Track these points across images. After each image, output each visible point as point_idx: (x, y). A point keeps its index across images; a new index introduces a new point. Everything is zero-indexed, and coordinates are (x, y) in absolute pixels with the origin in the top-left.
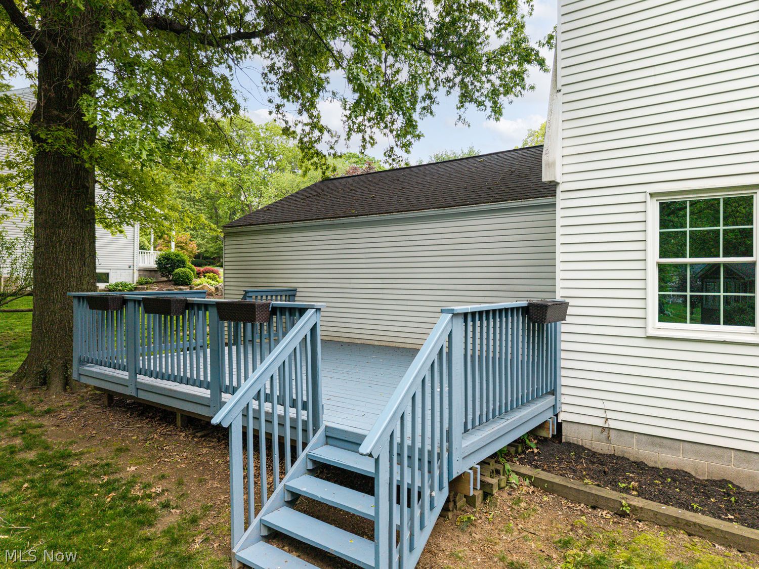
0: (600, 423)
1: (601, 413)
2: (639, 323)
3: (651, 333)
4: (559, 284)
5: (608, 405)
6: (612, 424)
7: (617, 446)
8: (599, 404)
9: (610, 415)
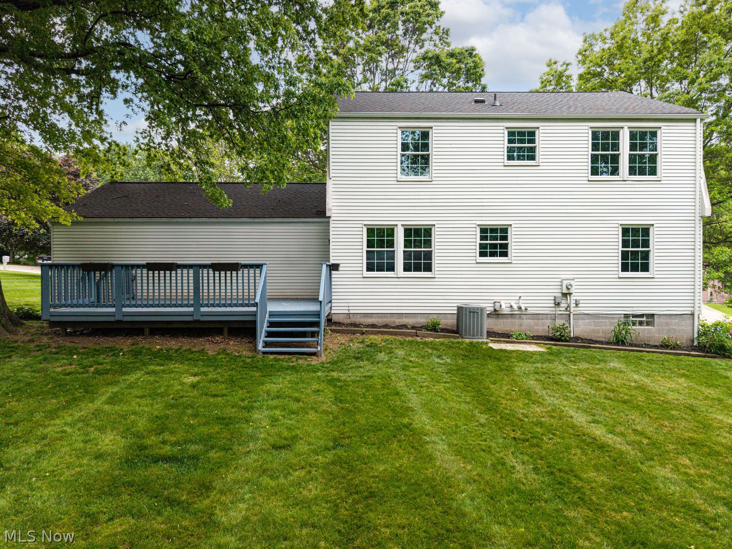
0: (347, 312)
1: (347, 308)
2: (360, 272)
3: (365, 276)
4: (331, 258)
5: (350, 305)
6: (351, 312)
7: (353, 320)
8: (346, 305)
9: (350, 308)
